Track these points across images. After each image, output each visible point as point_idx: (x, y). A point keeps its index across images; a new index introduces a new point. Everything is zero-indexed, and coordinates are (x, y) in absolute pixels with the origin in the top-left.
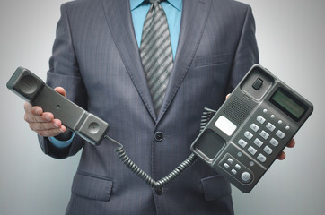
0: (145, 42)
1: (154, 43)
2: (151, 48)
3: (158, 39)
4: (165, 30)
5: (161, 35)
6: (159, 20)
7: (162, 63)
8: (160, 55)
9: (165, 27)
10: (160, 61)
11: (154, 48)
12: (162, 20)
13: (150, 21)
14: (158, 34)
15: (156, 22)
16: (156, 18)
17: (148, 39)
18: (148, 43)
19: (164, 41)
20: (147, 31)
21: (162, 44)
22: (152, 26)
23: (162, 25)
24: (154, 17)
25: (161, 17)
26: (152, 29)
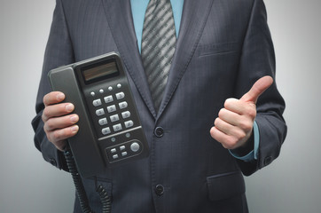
0: (148, 30)
1: (158, 32)
2: (154, 37)
3: (162, 27)
4: (170, 18)
5: (165, 24)
6: (163, 7)
7: (166, 54)
8: (164, 46)
9: (169, 14)
10: (163, 52)
11: (157, 38)
12: (167, 7)
13: (153, 8)
14: (162, 23)
15: (160, 10)
16: (160, 5)
17: (150, 26)
18: (151, 31)
19: (168, 30)
20: (150, 18)
21: (166, 33)
22: (155, 14)
23: (166, 12)
24: (157, 3)
25: (165, 4)
26: (155, 16)
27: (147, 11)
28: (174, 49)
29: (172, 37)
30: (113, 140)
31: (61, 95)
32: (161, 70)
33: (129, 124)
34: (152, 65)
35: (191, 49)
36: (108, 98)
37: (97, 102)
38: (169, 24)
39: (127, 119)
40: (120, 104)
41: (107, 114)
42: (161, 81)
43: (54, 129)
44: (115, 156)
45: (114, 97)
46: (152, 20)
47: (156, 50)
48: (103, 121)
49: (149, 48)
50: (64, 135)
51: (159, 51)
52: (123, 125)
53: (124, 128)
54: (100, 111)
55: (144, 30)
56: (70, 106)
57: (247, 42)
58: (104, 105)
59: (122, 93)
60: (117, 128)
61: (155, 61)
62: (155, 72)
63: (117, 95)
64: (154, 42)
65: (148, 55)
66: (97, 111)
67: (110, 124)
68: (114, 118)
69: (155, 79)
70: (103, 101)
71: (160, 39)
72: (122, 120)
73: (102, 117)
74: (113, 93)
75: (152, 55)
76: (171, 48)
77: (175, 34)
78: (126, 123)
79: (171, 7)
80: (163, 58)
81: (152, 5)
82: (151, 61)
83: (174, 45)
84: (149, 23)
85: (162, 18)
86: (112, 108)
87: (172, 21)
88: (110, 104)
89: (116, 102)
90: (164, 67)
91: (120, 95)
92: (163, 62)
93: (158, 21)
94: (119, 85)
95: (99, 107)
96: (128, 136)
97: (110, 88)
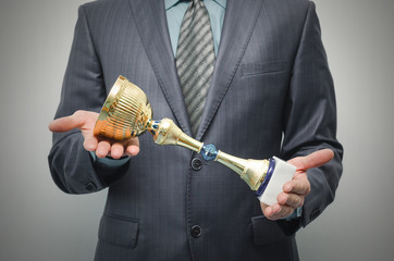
0: (183, 47)
1: (194, 49)
2: (189, 55)
3: (198, 43)
4: (208, 32)
5: (202, 39)
6: (200, 20)
7: (203, 73)
8: (201, 63)
9: (207, 28)
10: (200, 70)
11: (193, 55)
12: (204, 20)
13: (189, 22)
14: (198, 37)
15: (196, 23)
16: (197, 18)
17: (186, 43)
18: (186, 49)
19: (206, 46)
21: (203, 49)
22: (191, 28)
23: (203, 26)
24: (194, 16)
25: (202, 16)
26: (191, 31)
27: (182, 25)
28: (212, 68)
29: (210, 53)
32: (198, 92)
35: (233, 68)
38: (207, 39)
42: (198, 104)
46: (188, 35)
47: (191, 69)
49: (184, 67)
51: (196, 70)
57: (298, 62)
61: (191, 82)
62: (191, 95)
64: (190, 60)
65: (183, 74)
71: (197, 57)
75: (188, 75)
76: (208, 67)
80: (199, 78)
81: (188, 19)
82: (187, 82)
83: (213, 63)
84: (185, 39)
85: (198, 32)
87: (210, 35)
90: (200, 89)
92: (200, 83)
93: (194, 37)
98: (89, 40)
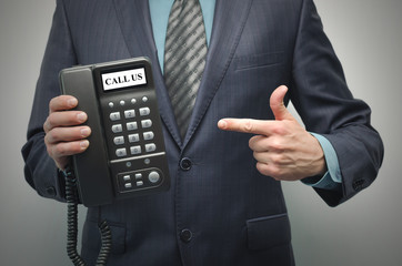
0: (172, 38)
1: (184, 41)
2: (180, 47)
3: (190, 35)
4: (199, 24)
5: (194, 32)
6: (191, 10)
7: (195, 69)
8: (192, 58)
9: (199, 19)
10: (191, 66)
11: (184, 48)
12: (195, 10)
13: (178, 12)
14: (189, 29)
15: (187, 13)
16: (187, 8)
17: (175, 34)
18: (176, 40)
19: (198, 39)
20: (175, 24)
21: (194, 43)
22: (181, 18)
23: (195, 17)
24: (184, 5)
25: (193, 6)
26: (181, 21)
27: (171, 15)
28: (204, 63)
29: (202, 47)
30: (129, 165)
31: (73, 100)
32: (189, 88)
33: (151, 148)
34: (177, 82)
36: (130, 113)
37: (115, 115)
38: (199, 31)
39: (149, 142)
40: (143, 122)
41: (125, 132)
42: (189, 102)
43: (58, 141)
44: (128, 185)
45: (137, 112)
46: (178, 26)
47: (182, 63)
48: (119, 139)
49: (174, 60)
50: (70, 151)
51: (187, 65)
52: (143, 148)
53: (144, 151)
54: (117, 127)
55: (167, 38)
56: (82, 115)
58: (123, 120)
59: (147, 109)
60: (136, 150)
61: (182, 77)
62: (182, 91)
63: (141, 110)
64: (180, 53)
65: (172, 69)
66: (114, 127)
67: (127, 144)
68: (134, 138)
69: (181, 99)
70: (122, 114)
71: (188, 50)
72: (142, 142)
73: (119, 134)
74: (136, 107)
75: (177, 70)
76: (201, 61)
77: (206, 43)
78: (147, 146)
79: (201, 10)
80: (191, 73)
81: (178, 8)
82: (177, 77)
83: (205, 57)
84: (174, 30)
85: (189, 24)
86: (132, 125)
87: (201, 28)
88: (131, 120)
89: (138, 118)
90: (192, 85)
91: (145, 110)
92: (192, 79)
93: (185, 28)
94: (145, 99)
95: (116, 122)
96: (147, 162)
97: (134, 100)
98: (67, 32)
